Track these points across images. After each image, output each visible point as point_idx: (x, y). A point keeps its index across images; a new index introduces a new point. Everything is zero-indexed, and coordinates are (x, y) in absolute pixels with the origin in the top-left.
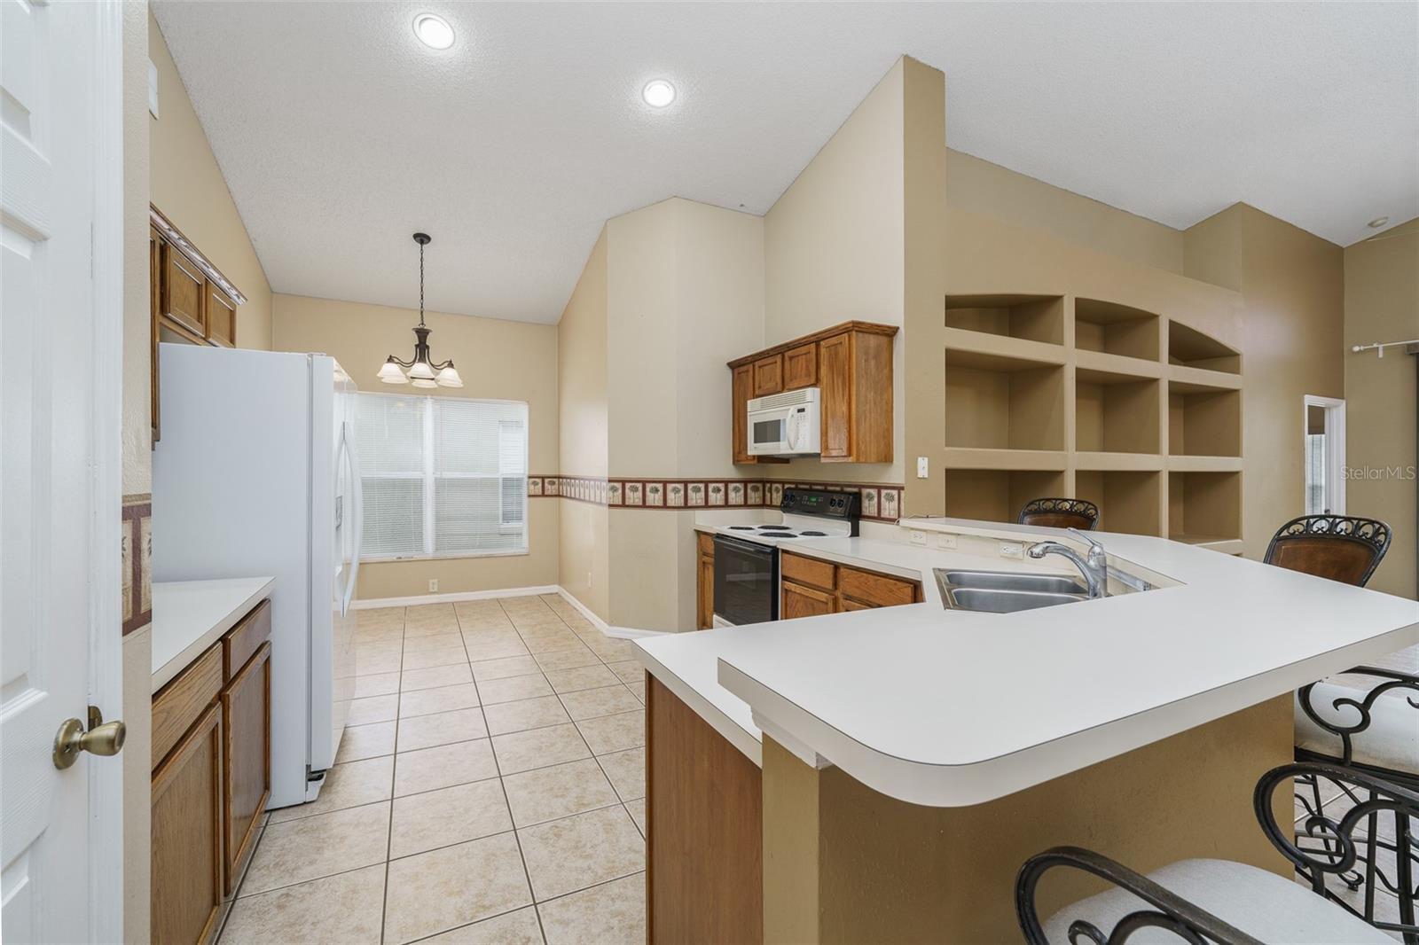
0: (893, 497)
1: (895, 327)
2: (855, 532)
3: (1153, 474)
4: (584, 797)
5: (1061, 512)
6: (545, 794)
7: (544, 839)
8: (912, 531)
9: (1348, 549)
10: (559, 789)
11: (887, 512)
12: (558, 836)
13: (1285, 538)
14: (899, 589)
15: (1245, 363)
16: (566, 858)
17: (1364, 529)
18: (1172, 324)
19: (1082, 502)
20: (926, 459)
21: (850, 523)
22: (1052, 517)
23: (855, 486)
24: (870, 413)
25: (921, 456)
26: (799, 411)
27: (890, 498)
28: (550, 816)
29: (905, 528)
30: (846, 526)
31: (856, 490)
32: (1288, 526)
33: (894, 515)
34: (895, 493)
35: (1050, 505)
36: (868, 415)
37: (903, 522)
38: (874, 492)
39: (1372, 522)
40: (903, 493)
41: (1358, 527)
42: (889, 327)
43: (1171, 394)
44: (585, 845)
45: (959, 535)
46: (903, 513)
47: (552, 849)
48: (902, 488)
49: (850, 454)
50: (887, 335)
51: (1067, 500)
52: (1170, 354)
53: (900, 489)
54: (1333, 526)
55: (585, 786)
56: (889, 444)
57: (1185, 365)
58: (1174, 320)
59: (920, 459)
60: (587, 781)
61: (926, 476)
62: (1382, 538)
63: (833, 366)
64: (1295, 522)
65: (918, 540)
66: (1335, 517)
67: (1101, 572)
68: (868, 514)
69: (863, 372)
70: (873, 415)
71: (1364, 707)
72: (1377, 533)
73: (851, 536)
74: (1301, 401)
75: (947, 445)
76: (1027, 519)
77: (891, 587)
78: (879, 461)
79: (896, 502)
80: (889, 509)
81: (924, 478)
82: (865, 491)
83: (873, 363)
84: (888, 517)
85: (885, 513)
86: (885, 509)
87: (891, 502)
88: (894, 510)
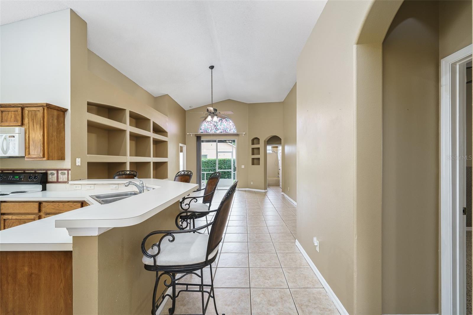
1: (66, 109)
2: (44, 189)
3: (149, 163)
5: (127, 174)
8: (74, 185)
9: (187, 177)
13: (177, 176)
14: (75, 205)
15: (169, 134)
17: (182, 173)
18: (153, 122)
19: (133, 171)
20: (80, 159)
21: (41, 186)
22: (124, 176)
23: (44, 170)
24: (54, 141)
25: (77, 158)
27: (63, 174)
29: (71, 184)
30: (40, 187)
31: (44, 171)
32: (177, 174)
33: (65, 180)
34: (66, 172)
35: (123, 173)
36: (54, 142)
37: (70, 182)
38: (55, 172)
39: (190, 171)
40: (70, 172)
41: (188, 173)
42: (64, 109)
43: (153, 141)
45: (95, 184)
46: (70, 179)
49: (44, 157)
50: (63, 111)
51: (128, 171)
52: (153, 130)
53: (68, 170)
54: (185, 172)
56: (63, 153)
57: (156, 134)
58: (154, 121)
59: (77, 159)
61: (80, 165)
62: (191, 174)
63: (33, 119)
64: (179, 172)
65: (77, 188)
66: (185, 171)
67: (143, 188)
68: (51, 181)
69: (51, 124)
70: (55, 141)
71: (189, 205)
72: (191, 173)
73: (42, 191)
74: (179, 145)
75: (88, 154)
76: (116, 177)
77: (71, 205)
78: (59, 159)
79: (66, 176)
80: (62, 178)
81: (79, 166)
82: (49, 172)
83: (55, 121)
84: (62, 181)
85: (61, 180)
86: (61, 178)
87: (64, 176)
88: (65, 178)
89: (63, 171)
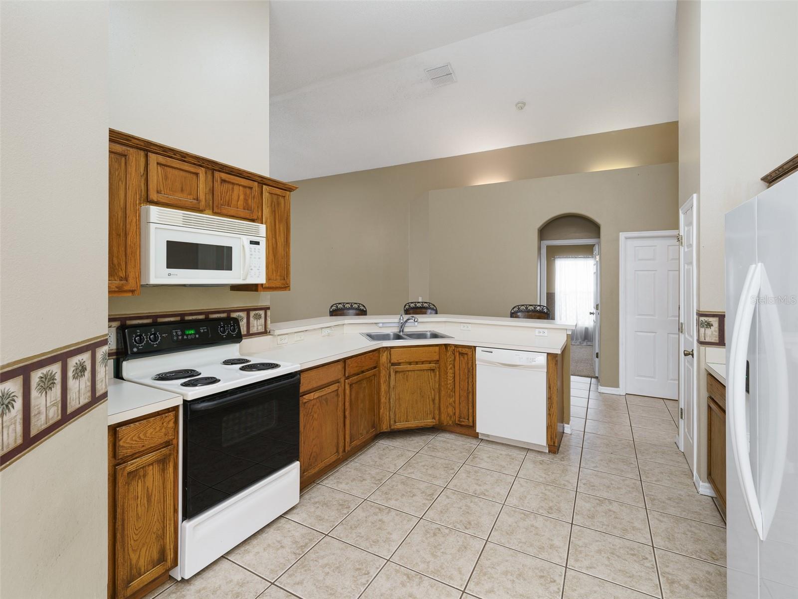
0: (260, 316)
4: (521, 518)
6: (543, 534)
7: (559, 510)
10: (531, 532)
11: (256, 328)
12: (551, 508)
16: (553, 498)
23: (223, 312)
26: (252, 243)
27: (258, 317)
28: (548, 520)
33: (261, 330)
34: (262, 313)
37: (269, 333)
38: (243, 315)
40: (269, 312)
44: (541, 498)
46: (268, 327)
47: (557, 504)
48: (269, 308)
53: (266, 309)
55: (514, 524)
60: (510, 526)
65: (283, 341)
79: (262, 320)
80: (256, 325)
84: (256, 332)
85: (254, 330)
86: (254, 326)
87: (258, 320)
88: (261, 325)
89: (257, 312)
